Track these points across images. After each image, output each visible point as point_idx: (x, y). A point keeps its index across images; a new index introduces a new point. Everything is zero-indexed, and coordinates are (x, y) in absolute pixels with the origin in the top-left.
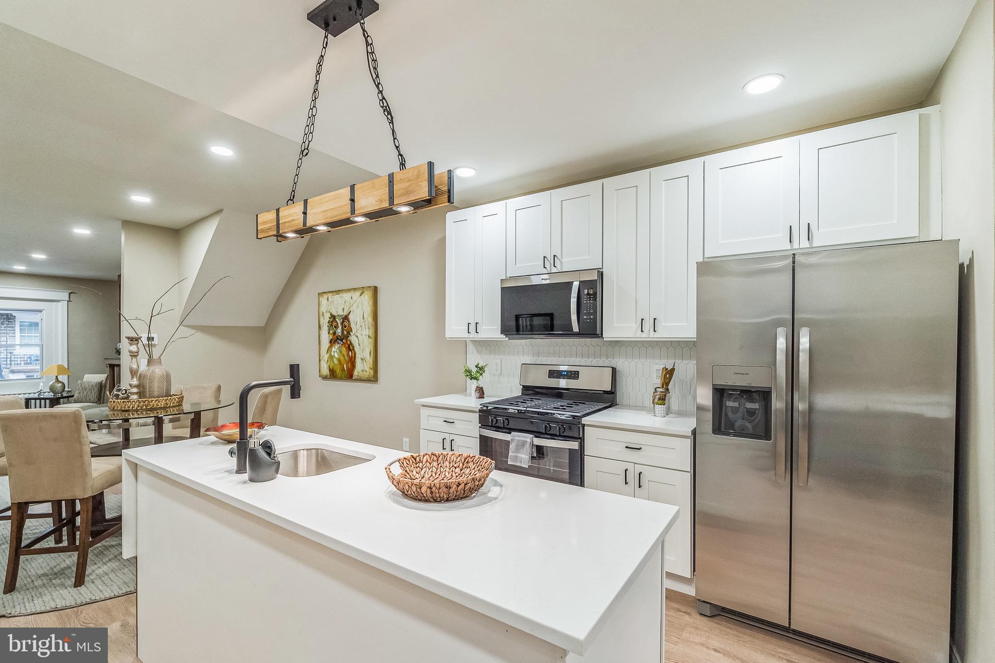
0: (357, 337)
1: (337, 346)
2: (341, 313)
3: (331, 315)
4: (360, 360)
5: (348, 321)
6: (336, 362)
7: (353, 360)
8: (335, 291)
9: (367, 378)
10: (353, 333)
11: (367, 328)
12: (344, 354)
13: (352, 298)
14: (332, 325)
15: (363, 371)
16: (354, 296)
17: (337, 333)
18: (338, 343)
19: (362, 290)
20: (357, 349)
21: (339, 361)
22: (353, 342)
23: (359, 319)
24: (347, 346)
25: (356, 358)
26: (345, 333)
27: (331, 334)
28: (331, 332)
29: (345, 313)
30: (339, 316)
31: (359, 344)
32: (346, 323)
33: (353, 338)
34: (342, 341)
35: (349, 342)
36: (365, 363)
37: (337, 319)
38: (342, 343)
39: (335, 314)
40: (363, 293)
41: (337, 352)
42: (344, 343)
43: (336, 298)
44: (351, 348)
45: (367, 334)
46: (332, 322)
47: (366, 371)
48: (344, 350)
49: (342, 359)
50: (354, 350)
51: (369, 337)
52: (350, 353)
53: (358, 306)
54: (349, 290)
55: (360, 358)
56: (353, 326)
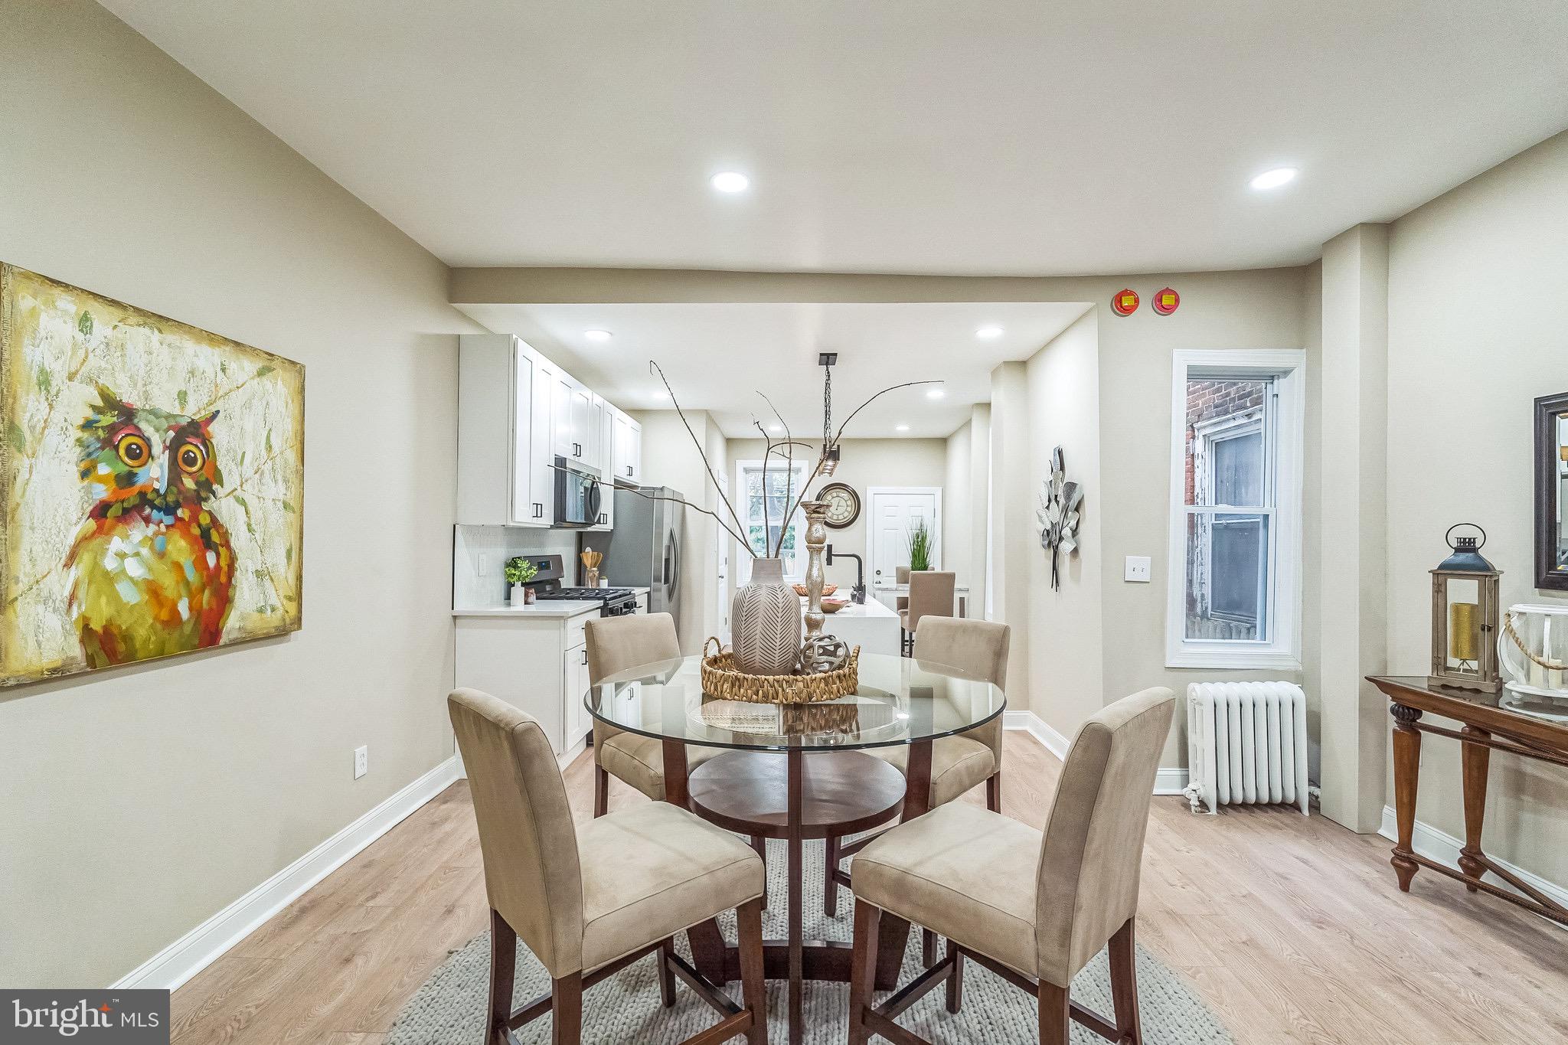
0: (243, 503)
1: (138, 532)
2: (167, 404)
3: (105, 396)
4: (252, 578)
5: (206, 441)
6: (130, 595)
7: (223, 579)
8: (137, 310)
9: (277, 628)
10: (228, 488)
11: (279, 477)
12: (182, 560)
13: (223, 370)
14: (109, 443)
15: (261, 611)
16: (233, 366)
17: (141, 481)
18: (147, 520)
19: (269, 362)
20: (240, 541)
21: (154, 591)
22: (224, 518)
23: (253, 449)
24: (196, 531)
25: (238, 574)
26: (189, 483)
27: (101, 480)
28: (103, 469)
29: (193, 410)
30: (154, 412)
31: (249, 525)
32: (193, 448)
33: (222, 506)
34: (169, 510)
35: (205, 520)
36: (267, 583)
37: (143, 426)
38: (169, 520)
39: (128, 396)
40: (269, 369)
41: (137, 554)
42: (181, 520)
43: (140, 337)
44: (215, 537)
45: (281, 497)
46: (112, 429)
47: (273, 610)
48: (180, 548)
49: (169, 583)
50: (227, 545)
51: (286, 506)
52: (211, 559)
53: (247, 405)
54: (212, 338)
55: (252, 568)
56: (221, 463)
